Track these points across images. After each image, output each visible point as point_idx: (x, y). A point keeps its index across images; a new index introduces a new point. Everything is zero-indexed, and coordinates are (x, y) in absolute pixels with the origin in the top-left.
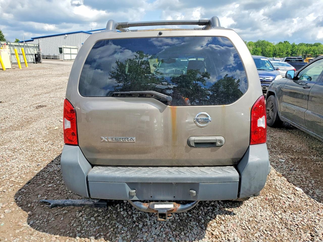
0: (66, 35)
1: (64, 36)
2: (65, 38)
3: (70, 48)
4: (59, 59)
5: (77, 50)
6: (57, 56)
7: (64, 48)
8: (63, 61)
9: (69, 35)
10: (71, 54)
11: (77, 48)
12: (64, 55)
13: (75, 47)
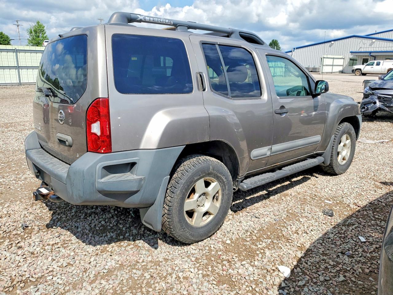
0: (332, 42)
1: (330, 43)
2: (330, 46)
3: (333, 58)
4: (319, 72)
5: (343, 60)
6: (316, 68)
7: (325, 58)
8: (320, 74)
9: (336, 42)
10: (333, 65)
11: (343, 57)
12: (322, 68)
13: (341, 57)
